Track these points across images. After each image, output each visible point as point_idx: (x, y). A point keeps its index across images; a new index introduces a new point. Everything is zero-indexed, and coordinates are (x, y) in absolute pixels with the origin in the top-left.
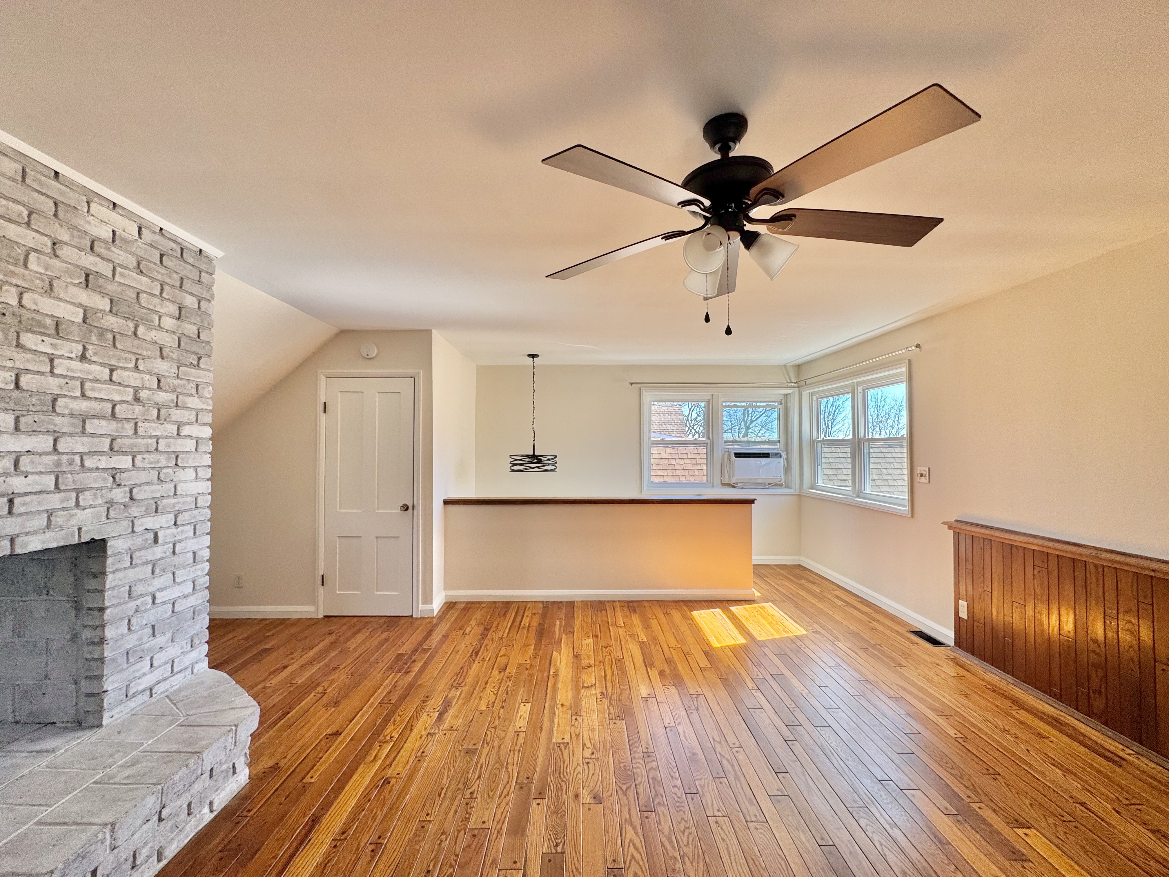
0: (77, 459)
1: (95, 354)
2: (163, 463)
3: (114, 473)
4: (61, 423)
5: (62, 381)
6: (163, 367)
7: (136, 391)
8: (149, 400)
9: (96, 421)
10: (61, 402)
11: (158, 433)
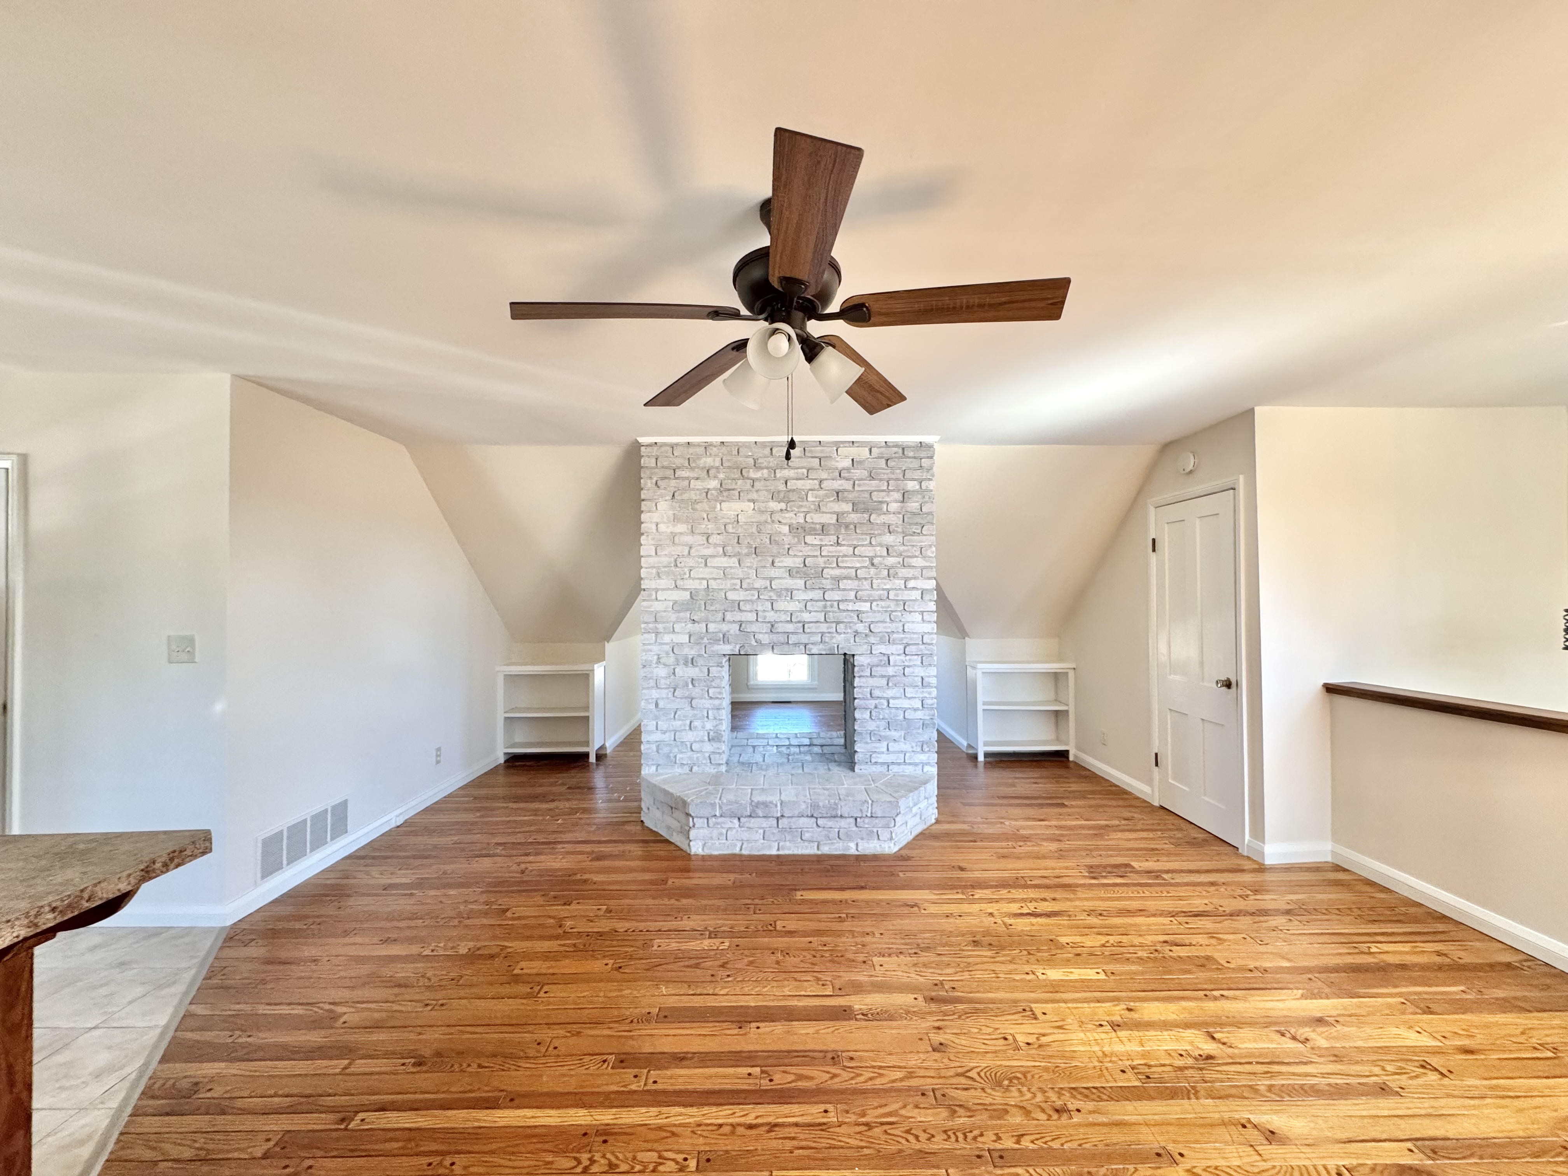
0: (836, 604)
1: (843, 540)
2: (893, 608)
3: (859, 613)
4: (827, 583)
5: (826, 559)
6: (889, 539)
7: (871, 559)
8: (881, 564)
9: (845, 581)
10: (825, 571)
11: (887, 587)
